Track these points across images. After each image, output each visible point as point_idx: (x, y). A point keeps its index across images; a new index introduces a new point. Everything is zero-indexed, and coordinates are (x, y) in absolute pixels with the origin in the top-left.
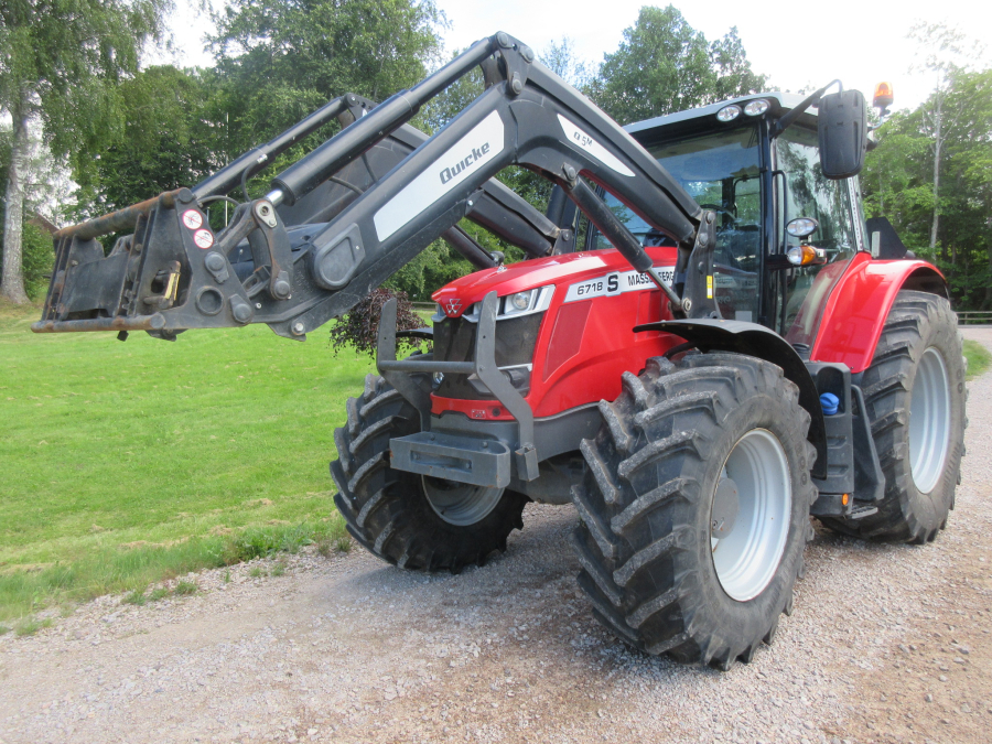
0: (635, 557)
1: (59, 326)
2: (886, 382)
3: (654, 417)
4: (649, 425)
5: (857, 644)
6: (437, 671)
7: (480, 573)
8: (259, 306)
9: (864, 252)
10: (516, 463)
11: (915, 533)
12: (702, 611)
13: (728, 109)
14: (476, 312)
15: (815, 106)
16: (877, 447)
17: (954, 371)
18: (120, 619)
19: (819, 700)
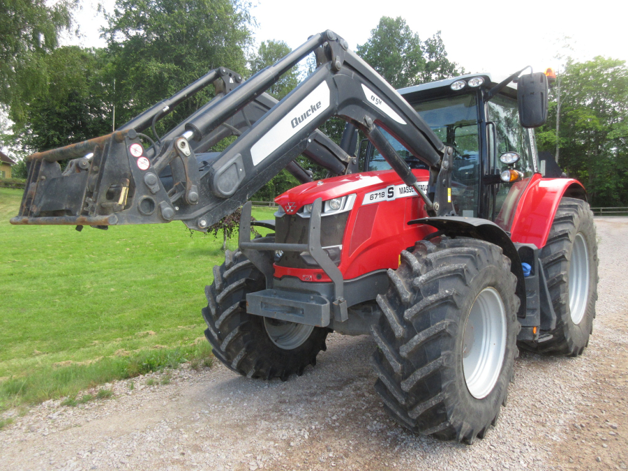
0: (416, 373)
1: (32, 220)
2: (556, 255)
3: (426, 281)
4: (423, 286)
5: (548, 424)
6: (281, 449)
7: (300, 380)
8: (177, 208)
9: (538, 173)
10: (334, 310)
11: (572, 351)
12: (458, 407)
13: (457, 82)
14: (305, 211)
15: (515, 82)
16: (551, 296)
17: (591, 247)
18: (61, 417)
19: (531, 463)
